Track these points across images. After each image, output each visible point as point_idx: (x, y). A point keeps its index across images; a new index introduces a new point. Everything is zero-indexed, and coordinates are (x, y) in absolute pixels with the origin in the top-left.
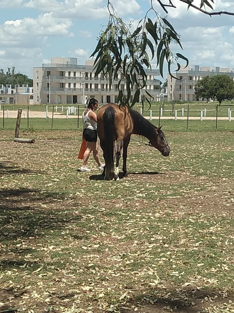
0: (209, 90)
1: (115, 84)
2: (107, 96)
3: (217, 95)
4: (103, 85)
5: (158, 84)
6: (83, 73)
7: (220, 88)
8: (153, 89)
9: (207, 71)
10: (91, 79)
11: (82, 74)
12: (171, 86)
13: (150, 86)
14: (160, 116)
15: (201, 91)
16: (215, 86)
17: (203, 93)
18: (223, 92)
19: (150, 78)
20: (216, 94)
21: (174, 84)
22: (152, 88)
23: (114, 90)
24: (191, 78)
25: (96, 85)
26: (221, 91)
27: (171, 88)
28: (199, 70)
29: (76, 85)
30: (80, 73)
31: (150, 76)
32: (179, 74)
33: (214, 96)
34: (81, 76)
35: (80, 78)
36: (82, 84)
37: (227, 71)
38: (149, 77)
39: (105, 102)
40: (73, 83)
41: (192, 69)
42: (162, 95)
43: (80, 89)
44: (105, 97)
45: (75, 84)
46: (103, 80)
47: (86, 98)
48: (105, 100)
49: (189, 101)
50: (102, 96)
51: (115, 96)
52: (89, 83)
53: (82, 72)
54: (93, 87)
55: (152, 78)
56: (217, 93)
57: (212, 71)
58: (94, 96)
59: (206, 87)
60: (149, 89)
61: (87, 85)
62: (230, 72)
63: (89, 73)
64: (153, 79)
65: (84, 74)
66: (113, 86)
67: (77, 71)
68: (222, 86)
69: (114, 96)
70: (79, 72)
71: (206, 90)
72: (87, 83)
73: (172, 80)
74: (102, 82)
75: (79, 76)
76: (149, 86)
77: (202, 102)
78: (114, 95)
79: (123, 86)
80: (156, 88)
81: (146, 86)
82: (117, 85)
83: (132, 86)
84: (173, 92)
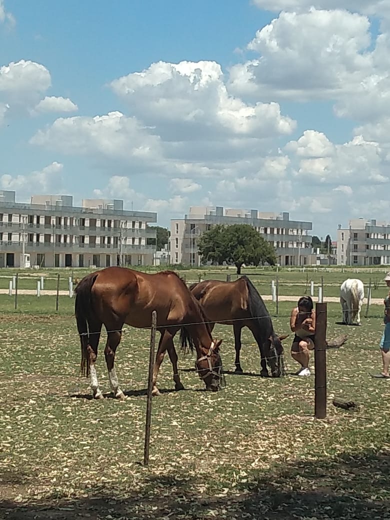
0: (220, 249)
1: (80, 236)
2: (66, 255)
3: (233, 257)
4: (60, 236)
5: (154, 236)
6: (24, 216)
7: (238, 245)
8: (144, 244)
9: (237, 216)
10: (38, 227)
11: (23, 219)
12: (177, 239)
13: (140, 239)
15: (208, 250)
16: (231, 242)
17: (210, 253)
18: (243, 252)
19: (140, 226)
20: (232, 255)
21: (182, 237)
22: (143, 242)
23: (78, 246)
24: (209, 227)
25: (48, 237)
26: (241, 250)
27: (177, 243)
28: (224, 215)
29: (13, 236)
30: (20, 216)
31: (140, 223)
32: (189, 220)
33: (230, 259)
34: (22, 222)
35: (20, 224)
36: (23, 235)
37: (271, 217)
38: (138, 224)
39: (63, 264)
40: (7, 233)
41: (211, 212)
42: (164, 254)
43: (20, 242)
44: (63, 257)
45: (10, 235)
46: (60, 228)
47: (28, 257)
48: (63, 261)
51: (80, 255)
52: (35, 234)
53: (24, 214)
54: (42, 239)
55: (143, 227)
56: (234, 254)
57: (244, 217)
58: (44, 254)
59: (216, 244)
60: (138, 244)
61: (31, 236)
62: (275, 219)
63: (35, 216)
64: (145, 228)
65: (26, 217)
66: (77, 239)
67: (16, 214)
68: (241, 243)
69: (78, 256)
70: (18, 215)
71: (215, 249)
72: (31, 233)
73: (179, 230)
74: (58, 232)
75: (18, 222)
76: (138, 240)
78: (78, 253)
79: (93, 239)
80: (150, 242)
81: (133, 239)
82: (83, 237)
83: (109, 239)
84: (179, 250)
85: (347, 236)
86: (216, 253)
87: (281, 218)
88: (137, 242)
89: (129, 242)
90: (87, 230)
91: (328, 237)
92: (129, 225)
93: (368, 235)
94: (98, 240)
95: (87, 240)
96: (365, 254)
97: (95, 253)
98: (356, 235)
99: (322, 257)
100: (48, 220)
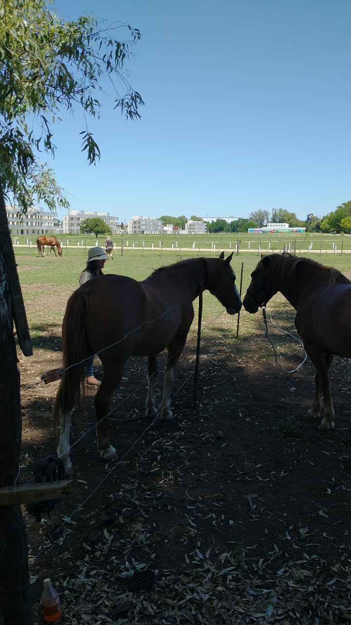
4: (18, 222)
5: (56, 222)
12: (66, 223)
13: (51, 223)
14: (67, 245)
16: (93, 225)
22: (53, 224)
23: (26, 226)
24: (79, 219)
26: (97, 229)
27: (66, 225)
31: (51, 217)
32: (70, 215)
41: (79, 213)
42: (60, 229)
48: (20, 232)
49: (78, 235)
50: (18, 230)
55: (52, 218)
56: (94, 230)
57: (92, 215)
59: (87, 226)
68: (97, 225)
73: (66, 220)
74: (18, 220)
77: (86, 235)
78: (26, 229)
79: (32, 223)
80: (55, 225)
81: (48, 223)
82: (28, 223)
83: (39, 223)
84: (67, 228)
85: (132, 222)
86: (88, 229)
87: (107, 215)
88: (50, 225)
89: (47, 224)
90: (29, 220)
91: (122, 223)
92: (47, 218)
93: (140, 222)
94: (34, 224)
95: (29, 224)
96: (139, 230)
97: (34, 229)
98: (135, 222)
99: (122, 231)
100: (13, 215)
